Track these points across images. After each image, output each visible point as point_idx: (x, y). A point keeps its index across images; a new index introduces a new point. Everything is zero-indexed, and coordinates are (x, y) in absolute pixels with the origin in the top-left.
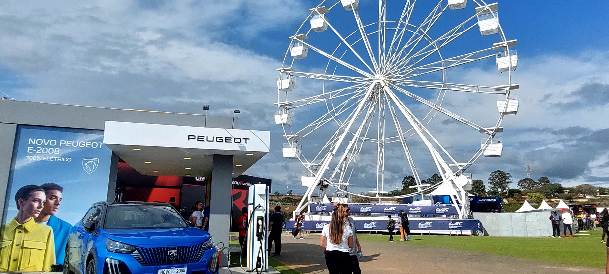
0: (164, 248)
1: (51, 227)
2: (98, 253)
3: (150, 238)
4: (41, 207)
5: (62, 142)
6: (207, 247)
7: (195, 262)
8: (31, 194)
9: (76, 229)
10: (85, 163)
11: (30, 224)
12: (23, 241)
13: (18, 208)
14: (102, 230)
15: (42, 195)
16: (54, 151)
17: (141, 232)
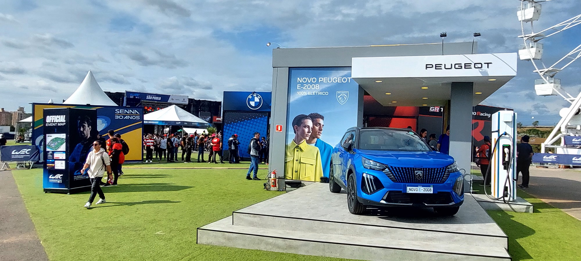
0: (411, 168)
1: (318, 148)
2: (356, 169)
3: (398, 158)
4: (310, 132)
5: (320, 79)
6: (452, 171)
7: (440, 183)
8: (302, 121)
9: (336, 150)
10: (339, 96)
11: (304, 145)
12: (300, 157)
13: (295, 132)
14: (357, 150)
15: (310, 123)
16: (315, 87)
17: (390, 153)
